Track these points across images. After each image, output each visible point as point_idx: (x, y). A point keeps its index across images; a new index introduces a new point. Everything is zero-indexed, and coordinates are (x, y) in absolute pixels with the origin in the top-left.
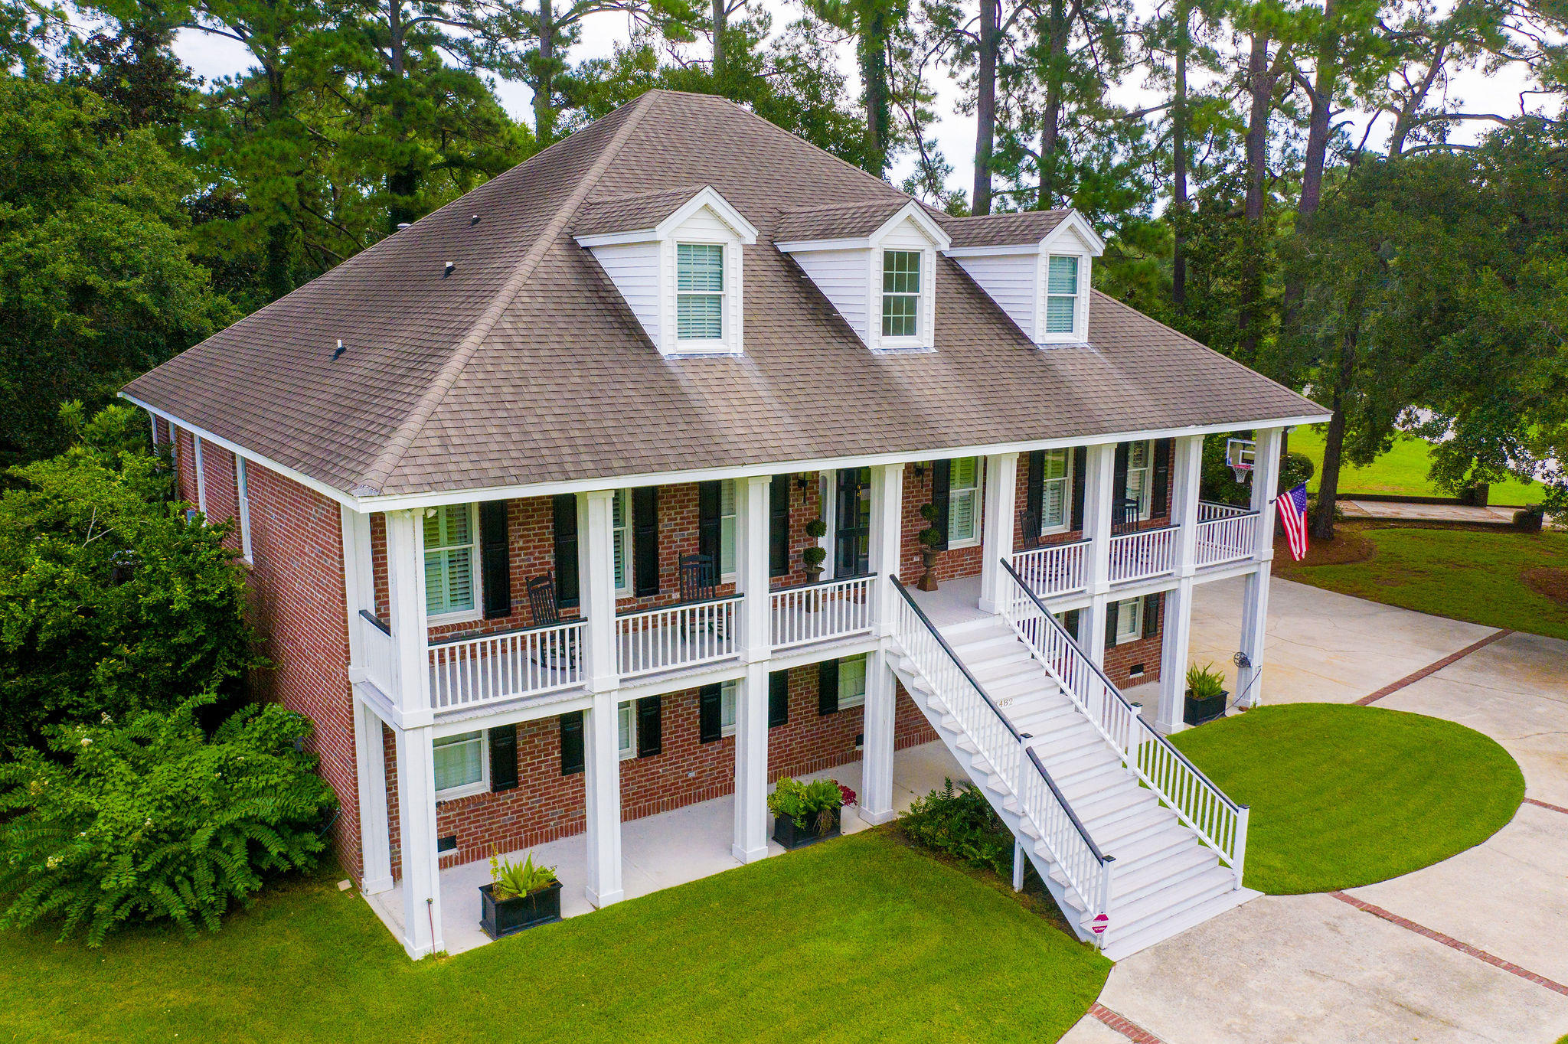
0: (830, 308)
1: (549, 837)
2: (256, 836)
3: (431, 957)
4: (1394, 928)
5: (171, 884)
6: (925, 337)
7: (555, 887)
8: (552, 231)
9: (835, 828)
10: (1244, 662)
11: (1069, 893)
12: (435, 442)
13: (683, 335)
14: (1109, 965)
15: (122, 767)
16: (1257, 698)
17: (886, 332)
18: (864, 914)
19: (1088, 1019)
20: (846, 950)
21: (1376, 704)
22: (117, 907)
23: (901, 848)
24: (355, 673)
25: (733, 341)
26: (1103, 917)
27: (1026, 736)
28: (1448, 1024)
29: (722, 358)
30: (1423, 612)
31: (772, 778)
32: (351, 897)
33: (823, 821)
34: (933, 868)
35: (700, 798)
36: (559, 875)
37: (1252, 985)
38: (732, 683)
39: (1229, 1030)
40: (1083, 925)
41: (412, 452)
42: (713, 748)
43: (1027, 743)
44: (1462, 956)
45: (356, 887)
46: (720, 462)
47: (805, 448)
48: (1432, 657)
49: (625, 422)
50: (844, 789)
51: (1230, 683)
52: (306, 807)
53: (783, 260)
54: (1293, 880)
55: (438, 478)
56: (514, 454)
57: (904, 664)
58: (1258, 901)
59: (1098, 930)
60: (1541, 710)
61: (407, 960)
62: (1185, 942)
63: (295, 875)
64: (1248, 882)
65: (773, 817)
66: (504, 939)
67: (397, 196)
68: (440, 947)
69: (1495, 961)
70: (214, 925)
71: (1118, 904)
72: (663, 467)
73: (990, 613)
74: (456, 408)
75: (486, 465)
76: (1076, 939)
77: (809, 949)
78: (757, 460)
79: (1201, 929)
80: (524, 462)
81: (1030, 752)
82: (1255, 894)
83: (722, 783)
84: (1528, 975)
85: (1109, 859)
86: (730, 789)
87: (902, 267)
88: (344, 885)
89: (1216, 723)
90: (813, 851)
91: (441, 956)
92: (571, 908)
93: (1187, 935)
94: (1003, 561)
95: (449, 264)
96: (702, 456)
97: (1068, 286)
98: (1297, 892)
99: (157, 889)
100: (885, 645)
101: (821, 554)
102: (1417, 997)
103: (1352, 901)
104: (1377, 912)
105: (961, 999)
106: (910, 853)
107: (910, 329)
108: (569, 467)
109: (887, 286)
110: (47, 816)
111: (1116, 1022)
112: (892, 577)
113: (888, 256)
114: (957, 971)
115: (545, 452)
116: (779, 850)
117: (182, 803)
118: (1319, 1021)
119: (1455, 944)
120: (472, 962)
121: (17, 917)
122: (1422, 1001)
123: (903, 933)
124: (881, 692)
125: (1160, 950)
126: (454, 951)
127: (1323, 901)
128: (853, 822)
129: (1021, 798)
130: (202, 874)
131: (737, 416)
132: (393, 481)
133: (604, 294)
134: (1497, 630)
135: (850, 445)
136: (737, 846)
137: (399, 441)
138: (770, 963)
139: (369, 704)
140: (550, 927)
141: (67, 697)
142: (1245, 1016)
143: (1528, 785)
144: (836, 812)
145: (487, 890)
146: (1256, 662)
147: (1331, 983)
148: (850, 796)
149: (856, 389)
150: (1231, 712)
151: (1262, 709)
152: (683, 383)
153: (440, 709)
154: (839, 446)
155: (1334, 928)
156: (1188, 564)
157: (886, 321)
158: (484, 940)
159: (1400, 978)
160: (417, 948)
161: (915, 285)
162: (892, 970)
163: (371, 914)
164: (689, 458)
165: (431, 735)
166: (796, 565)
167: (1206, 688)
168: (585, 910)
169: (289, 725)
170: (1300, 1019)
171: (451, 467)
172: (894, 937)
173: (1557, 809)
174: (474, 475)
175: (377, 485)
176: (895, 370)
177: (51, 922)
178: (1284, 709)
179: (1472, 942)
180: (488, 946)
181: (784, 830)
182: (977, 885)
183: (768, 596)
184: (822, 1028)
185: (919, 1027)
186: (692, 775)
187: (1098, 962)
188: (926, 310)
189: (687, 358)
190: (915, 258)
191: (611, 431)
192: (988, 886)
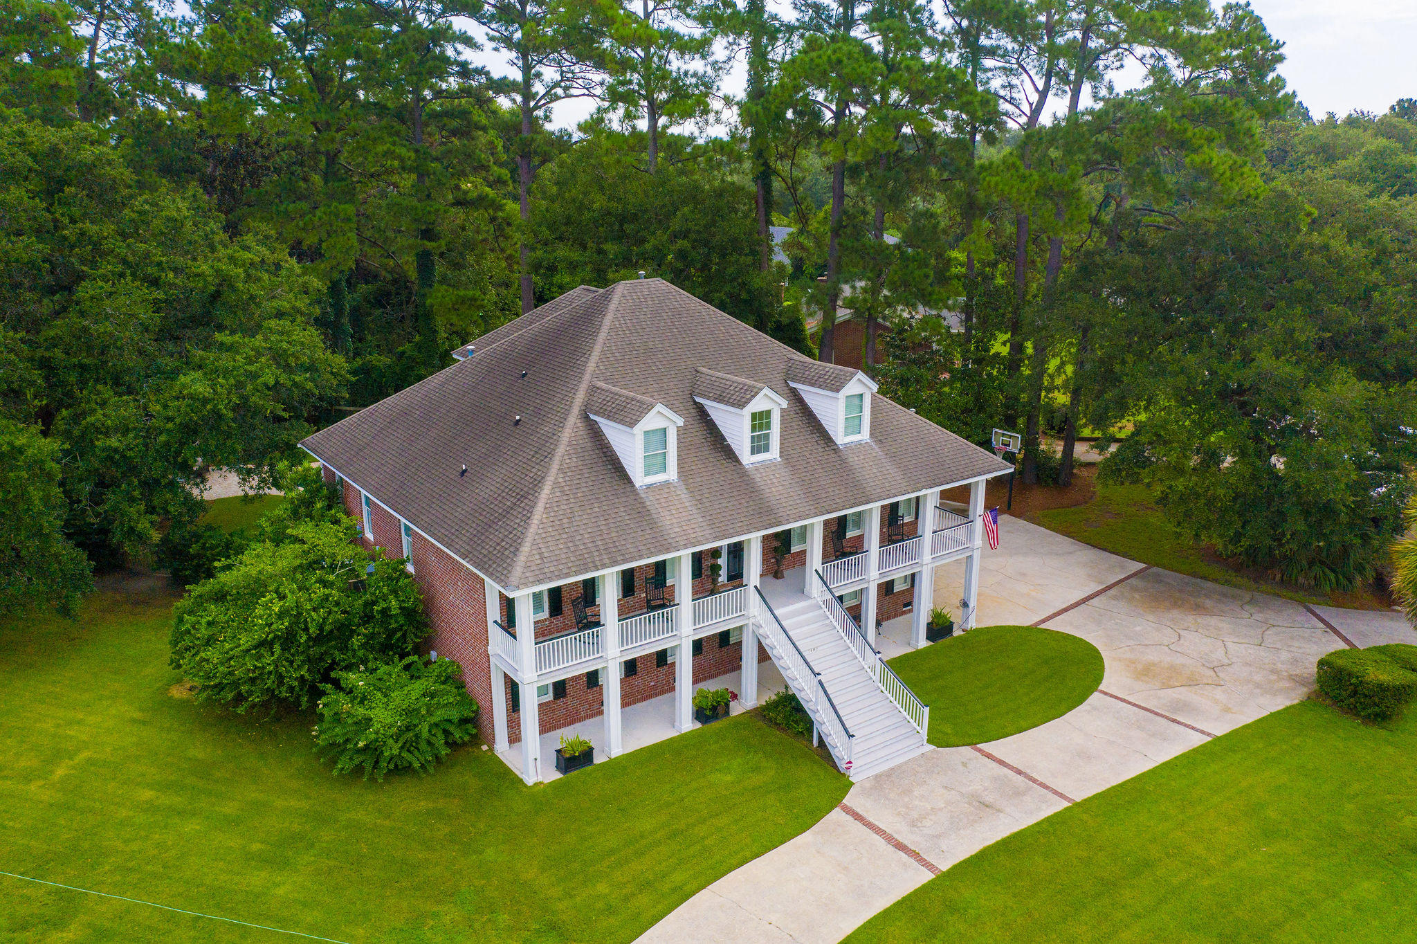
0: (723, 438)
1: (581, 720)
2: (447, 727)
3: (536, 784)
4: (995, 765)
5: (408, 751)
6: (774, 453)
7: (591, 749)
8: (576, 410)
9: (727, 713)
10: (965, 605)
11: (836, 750)
12: (537, 557)
13: (647, 473)
14: (852, 784)
15: (379, 695)
16: (972, 624)
17: (753, 453)
18: (739, 760)
19: (837, 810)
20: (729, 778)
21: (1043, 626)
22: (389, 763)
23: (760, 724)
24: (490, 650)
25: (672, 474)
26: (850, 763)
27: (819, 674)
28: (999, 811)
29: (667, 484)
30: (1105, 550)
31: (695, 682)
32: (490, 754)
33: (721, 710)
34: (775, 735)
35: (657, 695)
36: (592, 744)
37: (916, 793)
38: (674, 648)
39: (899, 814)
40: (842, 765)
41: (528, 564)
42: (664, 669)
43: (819, 677)
44: (1020, 778)
45: (491, 749)
46: (668, 551)
47: (709, 536)
48: (1094, 587)
49: (621, 533)
50: (732, 692)
51: (955, 616)
52: (467, 714)
53: (698, 408)
54: (953, 740)
55: (541, 577)
56: (572, 559)
57: (761, 631)
58: (932, 751)
59: (848, 768)
60: (1138, 628)
61: (526, 786)
62: (890, 773)
63: (464, 744)
64: (928, 741)
65: (695, 709)
66: (568, 775)
67: (426, 242)
68: (540, 779)
69: (1034, 781)
70: (432, 771)
71: (858, 756)
72: (641, 557)
73: (809, 597)
74: (544, 535)
75: (561, 567)
76: (840, 772)
77: (713, 778)
78: (685, 546)
79: (900, 766)
80: (578, 563)
81: (820, 682)
82: (932, 747)
83: (669, 686)
84: (1046, 787)
85: (853, 736)
86: (673, 689)
87: (761, 419)
88: (485, 748)
89: (946, 641)
90: (716, 725)
91: (541, 783)
92: (599, 759)
93: (892, 769)
94: (816, 571)
95: (518, 418)
96: (659, 548)
97: (858, 410)
98: (954, 746)
99: (405, 754)
100: (752, 620)
101: (720, 567)
102: (989, 799)
103: (980, 750)
104: (989, 756)
105: (780, 801)
106: (765, 726)
107: (767, 449)
108: (598, 563)
109: (753, 429)
110: (349, 721)
111: (849, 811)
112: (756, 587)
113: (754, 416)
114: (780, 788)
115: (586, 556)
116: (699, 725)
117: (408, 712)
118: (941, 809)
119: (1019, 772)
120: (554, 785)
121: (342, 769)
122: (992, 800)
123: (756, 769)
124: (750, 646)
125: (877, 777)
126: (546, 781)
127: (966, 751)
128: (736, 709)
129: (816, 704)
130: (423, 746)
131: (675, 521)
132: (523, 581)
133: (605, 450)
134: (1145, 566)
135: (732, 531)
136: (677, 724)
137: (522, 558)
138: (695, 785)
139: (499, 664)
140: (588, 768)
141: (338, 656)
142: (908, 808)
143: (1104, 681)
144: (727, 705)
145: (558, 751)
146: (972, 604)
147: (953, 792)
148: (735, 696)
149: (735, 493)
150: (957, 633)
151: (977, 630)
152: (648, 503)
153: (540, 673)
154: (726, 533)
155: (964, 765)
156: (927, 557)
157: (753, 448)
158: (558, 776)
159: (986, 789)
160: (530, 780)
161: (768, 426)
162: (750, 787)
163: (501, 763)
164: (652, 550)
165: (536, 685)
166: (706, 572)
167: (940, 622)
168: (605, 759)
169: (450, 668)
170: (932, 809)
171: (546, 570)
172: (752, 772)
173: (1112, 696)
174: (556, 573)
175: (516, 584)
176: (757, 477)
177: (358, 770)
178: (988, 630)
179: (1028, 772)
180: (560, 779)
181: (701, 714)
182: (796, 744)
183: (691, 603)
184: (717, 815)
185: (760, 814)
186: (652, 684)
187: (847, 783)
188: (775, 439)
189: (649, 486)
190: (768, 413)
191: (615, 539)
192: (800, 744)
